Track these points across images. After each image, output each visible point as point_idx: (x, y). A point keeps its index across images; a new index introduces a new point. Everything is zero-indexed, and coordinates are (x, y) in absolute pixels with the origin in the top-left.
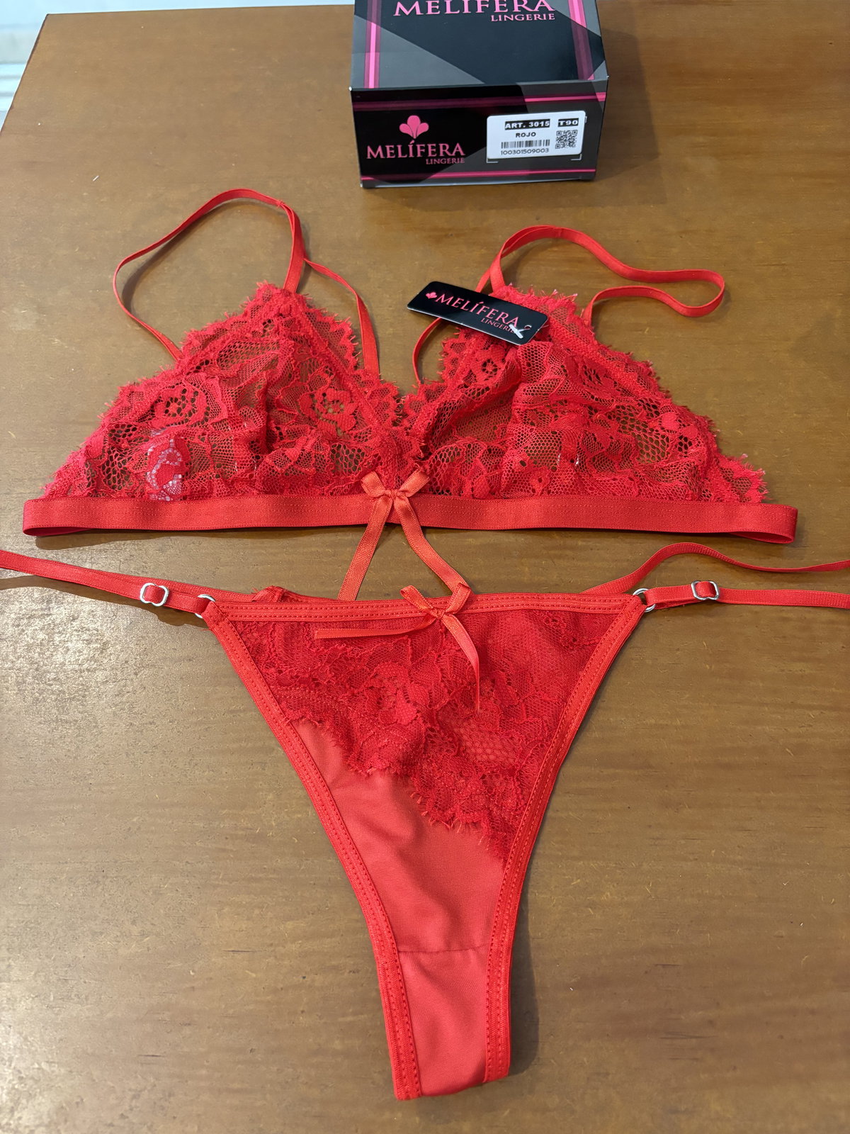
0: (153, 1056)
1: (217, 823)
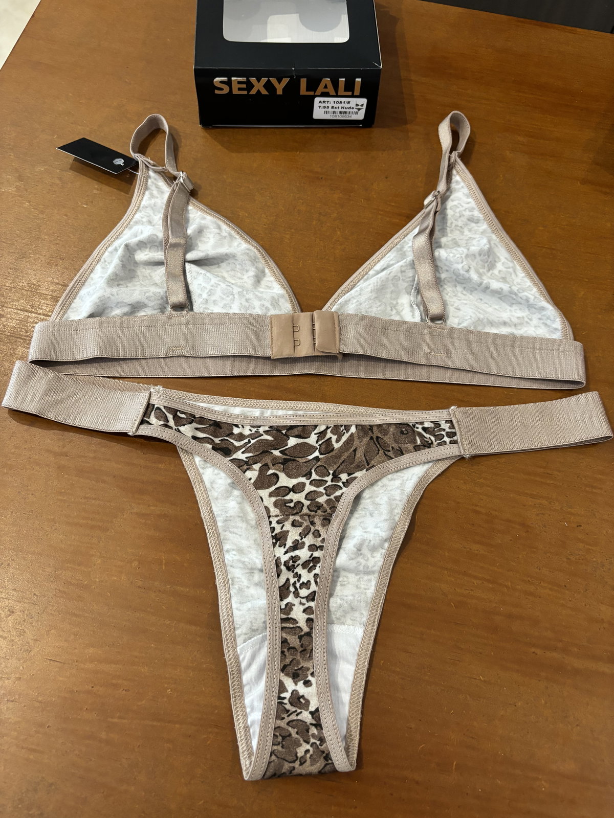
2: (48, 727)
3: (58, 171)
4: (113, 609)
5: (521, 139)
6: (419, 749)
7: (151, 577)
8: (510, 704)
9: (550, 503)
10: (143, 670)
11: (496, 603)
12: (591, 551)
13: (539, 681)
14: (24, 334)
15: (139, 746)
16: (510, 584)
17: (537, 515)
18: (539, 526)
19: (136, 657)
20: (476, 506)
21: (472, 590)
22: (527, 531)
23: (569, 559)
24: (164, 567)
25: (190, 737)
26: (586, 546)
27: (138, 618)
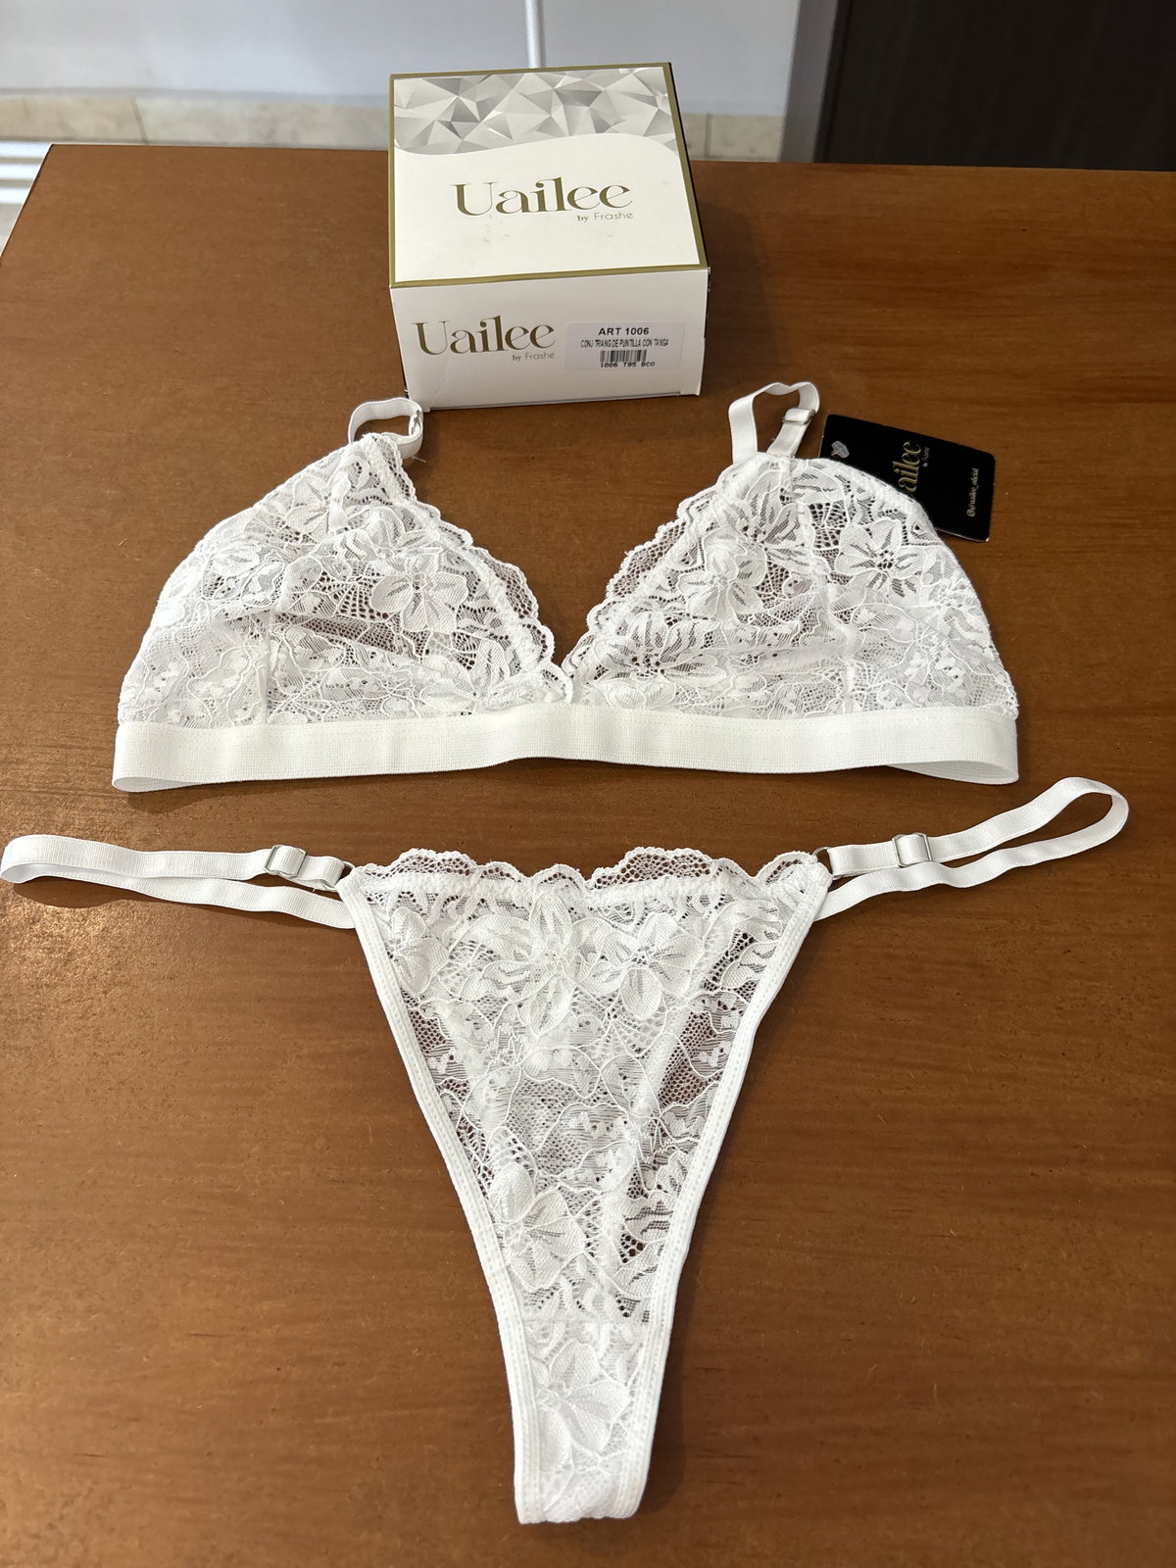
0: (91, 1456)
1: (190, 1178)
2: (209, 1454)
3: (83, 509)
4: (294, 1227)
5: (850, 350)
6: (870, 1372)
7: (352, 1160)
8: (1010, 1268)
9: (1012, 922)
10: (363, 1324)
11: (954, 1102)
12: (1094, 989)
13: (1051, 1220)
14: (64, 786)
15: (378, 1459)
16: (970, 1068)
17: (994, 945)
18: (1001, 963)
19: (348, 1303)
20: (889, 946)
21: (909, 1088)
22: (983, 975)
23: (1061, 1008)
24: (371, 1140)
25: (466, 1424)
26: (1084, 982)
27: (340, 1235)
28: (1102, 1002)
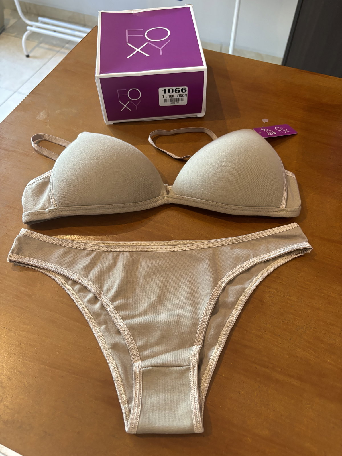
4: (40, 308)
8: (237, 392)
9: (278, 292)
10: (47, 340)
12: (297, 320)
16: (248, 329)
18: (270, 303)
19: (46, 333)
22: (263, 304)
26: (294, 316)
28: (298, 324)
